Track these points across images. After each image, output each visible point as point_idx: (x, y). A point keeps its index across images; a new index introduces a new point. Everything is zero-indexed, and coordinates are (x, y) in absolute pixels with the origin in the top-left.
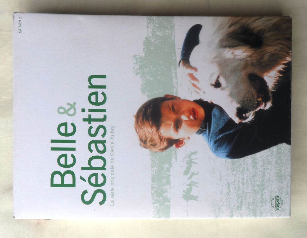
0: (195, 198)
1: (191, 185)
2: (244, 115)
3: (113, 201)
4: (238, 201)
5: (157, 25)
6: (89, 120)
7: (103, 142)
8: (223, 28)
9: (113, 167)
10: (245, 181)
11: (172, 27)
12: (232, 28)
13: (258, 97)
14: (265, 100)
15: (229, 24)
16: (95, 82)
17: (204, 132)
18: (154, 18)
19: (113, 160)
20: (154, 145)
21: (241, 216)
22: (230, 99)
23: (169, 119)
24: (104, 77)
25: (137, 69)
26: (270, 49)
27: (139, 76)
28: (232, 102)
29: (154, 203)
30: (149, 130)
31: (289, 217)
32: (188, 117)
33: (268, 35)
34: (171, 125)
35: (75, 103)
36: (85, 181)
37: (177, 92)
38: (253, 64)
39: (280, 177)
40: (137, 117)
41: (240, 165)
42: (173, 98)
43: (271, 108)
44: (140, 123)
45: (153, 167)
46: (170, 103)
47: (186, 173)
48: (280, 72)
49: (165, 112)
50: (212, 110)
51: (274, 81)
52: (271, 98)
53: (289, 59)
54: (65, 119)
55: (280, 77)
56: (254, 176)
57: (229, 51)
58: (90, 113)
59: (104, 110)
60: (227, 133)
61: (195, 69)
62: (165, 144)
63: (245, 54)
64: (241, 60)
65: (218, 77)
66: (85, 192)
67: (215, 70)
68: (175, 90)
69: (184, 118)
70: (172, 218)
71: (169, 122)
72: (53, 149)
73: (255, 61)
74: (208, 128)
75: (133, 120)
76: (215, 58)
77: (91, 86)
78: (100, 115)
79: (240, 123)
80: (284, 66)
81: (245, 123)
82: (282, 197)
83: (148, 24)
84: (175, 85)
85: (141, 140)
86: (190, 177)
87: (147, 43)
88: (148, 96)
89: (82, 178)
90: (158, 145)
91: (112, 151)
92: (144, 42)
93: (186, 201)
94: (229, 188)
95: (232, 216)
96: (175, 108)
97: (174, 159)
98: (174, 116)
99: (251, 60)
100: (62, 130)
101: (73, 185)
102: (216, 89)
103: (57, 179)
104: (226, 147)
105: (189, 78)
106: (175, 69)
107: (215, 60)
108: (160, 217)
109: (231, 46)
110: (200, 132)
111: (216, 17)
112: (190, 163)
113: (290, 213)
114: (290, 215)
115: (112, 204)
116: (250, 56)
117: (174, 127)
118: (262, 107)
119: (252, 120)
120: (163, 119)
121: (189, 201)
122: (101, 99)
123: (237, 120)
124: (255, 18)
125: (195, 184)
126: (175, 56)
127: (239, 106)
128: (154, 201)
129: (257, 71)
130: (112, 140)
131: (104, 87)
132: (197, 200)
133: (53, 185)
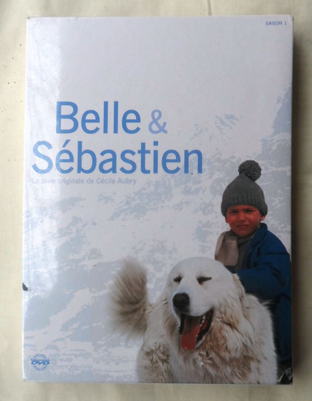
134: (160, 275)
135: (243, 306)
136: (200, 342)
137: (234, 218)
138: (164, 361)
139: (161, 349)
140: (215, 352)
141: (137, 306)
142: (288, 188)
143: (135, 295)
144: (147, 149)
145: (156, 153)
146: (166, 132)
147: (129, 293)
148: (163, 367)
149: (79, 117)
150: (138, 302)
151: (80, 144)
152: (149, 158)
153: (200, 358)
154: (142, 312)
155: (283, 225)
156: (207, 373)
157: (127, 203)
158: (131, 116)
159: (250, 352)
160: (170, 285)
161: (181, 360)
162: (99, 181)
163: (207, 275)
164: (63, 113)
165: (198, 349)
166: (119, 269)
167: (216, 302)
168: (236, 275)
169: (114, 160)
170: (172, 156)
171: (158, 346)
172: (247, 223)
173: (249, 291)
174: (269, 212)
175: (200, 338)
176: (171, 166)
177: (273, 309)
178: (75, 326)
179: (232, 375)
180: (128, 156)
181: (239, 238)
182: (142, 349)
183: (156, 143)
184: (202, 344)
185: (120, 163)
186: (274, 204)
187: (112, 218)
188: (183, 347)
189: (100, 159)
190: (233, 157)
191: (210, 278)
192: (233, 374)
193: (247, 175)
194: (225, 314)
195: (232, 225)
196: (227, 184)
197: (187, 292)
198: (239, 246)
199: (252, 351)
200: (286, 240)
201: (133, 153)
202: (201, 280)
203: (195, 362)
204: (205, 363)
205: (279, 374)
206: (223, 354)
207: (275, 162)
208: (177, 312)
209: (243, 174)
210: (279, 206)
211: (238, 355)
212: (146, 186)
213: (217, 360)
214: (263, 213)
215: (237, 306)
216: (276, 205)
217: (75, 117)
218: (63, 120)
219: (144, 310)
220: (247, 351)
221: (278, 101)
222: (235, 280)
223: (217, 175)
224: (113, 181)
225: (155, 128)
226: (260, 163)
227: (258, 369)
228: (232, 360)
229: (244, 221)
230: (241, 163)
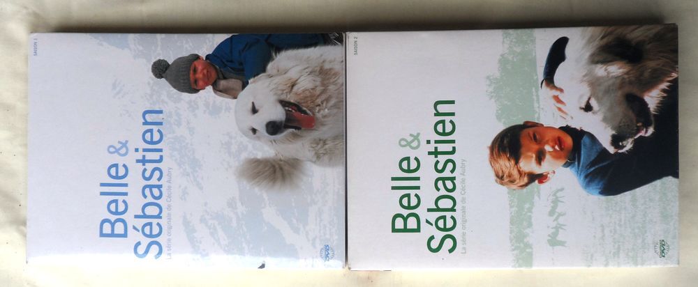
0: (562, 244)
1: (558, 228)
2: (621, 144)
3: (464, 248)
4: (614, 246)
5: (514, 40)
6: (436, 153)
7: (452, 179)
8: (594, 41)
9: (464, 208)
10: (622, 223)
11: (533, 41)
12: (605, 40)
13: (638, 122)
14: (646, 126)
15: (601, 36)
16: (441, 108)
17: (572, 165)
18: (511, 31)
19: (463, 200)
20: (512, 182)
21: (619, 265)
22: (604, 124)
23: (529, 150)
24: (453, 102)
25: (491, 92)
26: (652, 64)
27: (493, 100)
28: (606, 128)
29: (513, 250)
30: (506, 164)
31: (677, 266)
32: (553, 147)
33: (648, 47)
34: (532, 157)
35: (418, 134)
36: (432, 225)
37: (539, 118)
38: (631, 83)
39: (665, 217)
40: (492, 148)
41: (616, 203)
42: (535, 125)
43: (652, 134)
44: (495, 156)
45: (511, 207)
46: (531, 131)
47: (551, 213)
48: (664, 91)
49: (525, 142)
50: (581, 138)
51: (657, 102)
52: (653, 123)
53: (674, 75)
54: (407, 152)
55: (664, 97)
56: (634, 217)
57: (601, 68)
58: (437, 145)
59: (453, 142)
60: (601, 165)
61: (561, 90)
62: (526, 180)
63: (621, 70)
64: (617, 77)
65: (589, 99)
66: (432, 238)
67: (585, 91)
68: (536, 115)
69: (548, 148)
70: (534, 268)
71: (530, 154)
72: (394, 188)
73: (633, 79)
74: (577, 160)
75: (488, 152)
76: (584, 76)
77: (438, 114)
78: (448, 147)
79: (616, 153)
80: (668, 84)
81: (622, 153)
82: (669, 241)
83: (504, 39)
84: (537, 110)
85: (497, 176)
86: (556, 219)
87: (503, 61)
88: (504, 123)
89: (427, 222)
90: (518, 181)
91: (463, 189)
92: (500, 61)
93: (551, 248)
94: (603, 231)
95: (606, 265)
96: (537, 137)
97: (536, 198)
98: (535, 147)
99: (629, 78)
100: (405, 165)
101: (418, 230)
102: (586, 113)
103: (399, 223)
104: (599, 182)
105: (553, 101)
106: (537, 91)
107: (585, 79)
108: (520, 266)
109: (605, 62)
110: (567, 165)
111: (586, 28)
112: (556, 202)
113: (679, 261)
114: (678, 264)
115: (464, 251)
116: (627, 73)
117: (536, 160)
118: (642, 133)
119: (630, 149)
120: (523, 150)
121: (555, 247)
122: (449, 128)
123: (612, 150)
124: (633, 27)
125: (563, 227)
126: (537, 75)
127: (614, 132)
128: (513, 247)
129: (635, 91)
130: (462, 177)
131: (453, 114)
132: (566, 247)
133: (394, 230)
134: (250, 147)
135: (277, 75)
136: (308, 112)
137: (201, 83)
138: (325, 143)
139: (314, 146)
140: (316, 99)
141: (277, 166)
142: (176, 36)
143: (266, 169)
144: (141, 158)
145: (145, 150)
146: (127, 142)
147: (265, 174)
148: (330, 145)
149: (113, 218)
150: (273, 166)
151: (136, 217)
152: (149, 156)
153: (322, 112)
154: (282, 163)
155: (207, 41)
156: (335, 106)
157: (188, 175)
158: (113, 171)
159: (316, 69)
160: (259, 138)
161: (324, 129)
162: (169, 200)
163: (250, 106)
164: (110, 232)
165: (314, 114)
166: (245, 183)
167: (273, 99)
168: (249, 81)
169: (151, 187)
170: (148, 136)
171: (311, 149)
172: (205, 71)
173: (264, 70)
174: (196, 53)
175: (305, 112)
176: (156, 137)
177: (279, 50)
178: (295, 221)
179: (336, 84)
180: (147, 174)
181: (219, 78)
182: (315, 162)
183: (137, 150)
184: (309, 110)
185: (154, 181)
186: (189, 48)
187: (201, 188)
188: (312, 126)
189: (150, 199)
190: (149, 84)
191: (253, 103)
192: (334, 83)
193: (164, 72)
194: (283, 90)
195: (207, 84)
196: (172, 89)
197: (265, 123)
198: (225, 78)
199: (316, 67)
200: (220, 38)
201: (145, 170)
202: (254, 111)
203: (325, 117)
204: (326, 108)
205: (335, 44)
206: (318, 92)
207: (153, 48)
208: (282, 132)
209: (163, 75)
210: (191, 44)
211: (319, 79)
212: (174, 158)
213: (324, 97)
214: (197, 57)
215: (277, 80)
216: (190, 46)
217: (113, 221)
218: (116, 232)
219: (281, 160)
220: (315, 72)
221: (102, 45)
222: (254, 82)
223: (164, 97)
224: (169, 188)
225: (123, 151)
226: (154, 60)
227: (330, 62)
228: (323, 85)
229: (204, 74)
230: (153, 77)
